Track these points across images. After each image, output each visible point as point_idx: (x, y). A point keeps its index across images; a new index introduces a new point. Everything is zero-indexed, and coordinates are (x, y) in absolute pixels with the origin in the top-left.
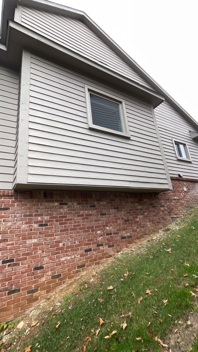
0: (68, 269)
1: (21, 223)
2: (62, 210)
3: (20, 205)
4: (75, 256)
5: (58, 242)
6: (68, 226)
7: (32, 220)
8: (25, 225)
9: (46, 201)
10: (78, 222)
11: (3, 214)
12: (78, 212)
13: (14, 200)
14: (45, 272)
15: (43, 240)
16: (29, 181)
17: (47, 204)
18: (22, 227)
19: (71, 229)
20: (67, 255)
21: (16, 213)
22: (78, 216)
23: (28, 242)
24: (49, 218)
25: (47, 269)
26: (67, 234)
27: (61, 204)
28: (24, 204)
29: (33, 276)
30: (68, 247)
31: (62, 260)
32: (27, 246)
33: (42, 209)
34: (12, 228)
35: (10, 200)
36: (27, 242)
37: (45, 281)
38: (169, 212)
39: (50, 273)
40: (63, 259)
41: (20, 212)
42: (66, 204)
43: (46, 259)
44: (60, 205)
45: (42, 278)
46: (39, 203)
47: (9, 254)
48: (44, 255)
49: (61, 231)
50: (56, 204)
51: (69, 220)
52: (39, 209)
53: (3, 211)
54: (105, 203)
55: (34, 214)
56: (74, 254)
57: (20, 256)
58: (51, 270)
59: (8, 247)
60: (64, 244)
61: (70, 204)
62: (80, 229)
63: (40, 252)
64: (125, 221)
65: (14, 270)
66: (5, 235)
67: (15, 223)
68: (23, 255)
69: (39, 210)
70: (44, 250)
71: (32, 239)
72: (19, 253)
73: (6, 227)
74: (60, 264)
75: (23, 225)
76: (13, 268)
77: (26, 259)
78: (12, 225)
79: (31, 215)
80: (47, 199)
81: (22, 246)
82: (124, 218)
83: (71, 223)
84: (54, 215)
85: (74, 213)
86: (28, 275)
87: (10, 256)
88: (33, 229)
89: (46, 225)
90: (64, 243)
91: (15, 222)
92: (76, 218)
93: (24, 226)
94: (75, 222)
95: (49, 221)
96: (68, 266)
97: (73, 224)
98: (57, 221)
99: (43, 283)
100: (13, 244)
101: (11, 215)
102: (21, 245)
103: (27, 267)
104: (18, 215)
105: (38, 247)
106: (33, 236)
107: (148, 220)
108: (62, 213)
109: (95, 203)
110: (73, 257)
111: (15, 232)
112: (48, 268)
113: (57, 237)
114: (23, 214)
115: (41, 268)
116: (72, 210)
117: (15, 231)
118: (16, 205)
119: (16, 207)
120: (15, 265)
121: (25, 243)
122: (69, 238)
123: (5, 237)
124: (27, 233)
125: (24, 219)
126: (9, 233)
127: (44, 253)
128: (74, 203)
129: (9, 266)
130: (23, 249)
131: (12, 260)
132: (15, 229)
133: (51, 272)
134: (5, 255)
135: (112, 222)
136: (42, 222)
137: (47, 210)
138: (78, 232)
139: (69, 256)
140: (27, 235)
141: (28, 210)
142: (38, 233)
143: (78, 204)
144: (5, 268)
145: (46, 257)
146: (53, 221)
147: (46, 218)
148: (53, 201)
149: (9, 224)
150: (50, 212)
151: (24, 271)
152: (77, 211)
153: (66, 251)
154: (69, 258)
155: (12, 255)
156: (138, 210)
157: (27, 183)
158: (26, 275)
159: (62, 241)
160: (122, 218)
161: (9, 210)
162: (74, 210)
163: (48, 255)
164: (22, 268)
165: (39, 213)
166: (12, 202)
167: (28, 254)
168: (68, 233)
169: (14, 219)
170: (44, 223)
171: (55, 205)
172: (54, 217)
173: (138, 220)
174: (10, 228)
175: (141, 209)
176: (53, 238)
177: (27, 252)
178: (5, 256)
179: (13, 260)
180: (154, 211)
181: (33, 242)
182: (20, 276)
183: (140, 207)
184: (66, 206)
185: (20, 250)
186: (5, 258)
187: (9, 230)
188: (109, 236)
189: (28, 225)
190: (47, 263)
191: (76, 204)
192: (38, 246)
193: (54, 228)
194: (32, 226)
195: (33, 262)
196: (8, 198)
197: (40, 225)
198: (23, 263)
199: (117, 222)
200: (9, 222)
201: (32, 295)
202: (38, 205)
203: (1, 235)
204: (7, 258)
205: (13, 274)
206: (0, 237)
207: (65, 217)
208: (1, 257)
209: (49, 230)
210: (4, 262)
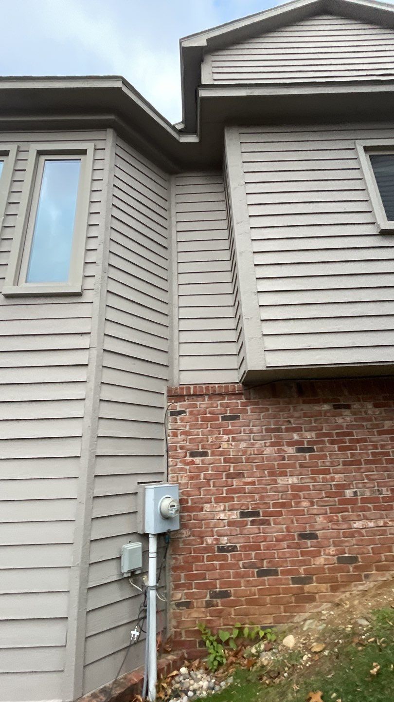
0: (372, 548)
1: (263, 444)
2: (340, 420)
3: (258, 411)
4: (385, 523)
5: (342, 487)
6: (360, 454)
7: (282, 439)
8: (271, 448)
9: (304, 402)
10: (383, 447)
11: (230, 428)
12: (377, 425)
13: (244, 401)
14: (320, 546)
15: (308, 480)
16: (269, 363)
17: (306, 407)
18: (265, 453)
19: (368, 462)
20: (366, 518)
21: (251, 425)
22: (381, 433)
23: (281, 481)
24: (314, 436)
25: (326, 542)
26: (358, 470)
28: (263, 408)
29: (299, 551)
30: (365, 500)
31: (355, 526)
32: (280, 489)
33: (298, 418)
34: (248, 453)
35: (239, 401)
36: (279, 481)
37: (325, 565)
39: (332, 550)
40: (357, 525)
41: (257, 422)
42: (348, 407)
43: (320, 519)
44: (335, 408)
45: (317, 559)
46: (291, 406)
47: (249, 500)
48: (315, 512)
49: (345, 463)
50: (326, 407)
51: (359, 441)
52: (292, 417)
53: (230, 422)
55: (283, 427)
56: (382, 518)
57: (269, 508)
58: (335, 545)
59: (247, 487)
60: (355, 493)
61: (356, 406)
63: (305, 504)
65: (263, 533)
66: (238, 466)
67: (253, 444)
68: (275, 505)
69: (292, 420)
70: (315, 500)
71: (287, 476)
72: (267, 500)
73: (238, 451)
74: (352, 535)
76: (259, 529)
77: (280, 514)
78: (248, 446)
79: (278, 430)
80: (305, 398)
81: (271, 488)
83: (366, 448)
84: (324, 431)
85: (369, 426)
86: (289, 547)
87: (252, 504)
88: (286, 457)
89: (311, 450)
90: (354, 490)
91: (252, 441)
92: (376, 438)
93: (268, 451)
94: (375, 447)
95: (316, 443)
96: (372, 542)
97: (371, 451)
98: (332, 442)
99: (321, 569)
100: (253, 483)
101: (244, 429)
102: (268, 487)
103: (285, 530)
104: (255, 429)
105: (301, 493)
106: (288, 470)
108: (341, 427)
110: (381, 523)
111: (255, 461)
112: (327, 539)
113: (337, 476)
114: (264, 427)
115: (312, 536)
116: (363, 419)
117: (255, 458)
118: (249, 411)
119: (249, 414)
120: (263, 522)
121: (276, 482)
122: (366, 481)
123: (239, 468)
124: (276, 463)
125: (267, 438)
126: (246, 463)
127: (315, 507)
128: (365, 403)
129: (253, 523)
130: (274, 495)
131: (255, 514)
132: (254, 454)
133: (334, 549)
134: (243, 502)
136: (302, 443)
137: (307, 419)
138: (386, 470)
139: (371, 520)
140: (276, 467)
141: (272, 420)
142: (298, 466)
143: (376, 406)
144: (246, 525)
145: (320, 516)
146: (323, 442)
147: (309, 436)
148: (317, 402)
149: (243, 445)
150: (315, 423)
151: (281, 537)
152: (375, 422)
153: (363, 509)
154: (371, 524)
155: (255, 504)
157: (265, 369)
158: (286, 546)
159: (349, 485)
161: (239, 420)
162: (370, 420)
163: (323, 511)
164: (276, 530)
165: (294, 426)
166: (243, 404)
167: (283, 505)
168: (362, 470)
169: (250, 436)
170: (306, 446)
171: (323, 409)
172: (326, 435)
174: (245, 453)
176: (328, 477)
177: (281, 501)
178: (243, 504)
179: (257, 514)
181: (290, 482)
182: (275, 545)
184: (347, 412)
185: (268, 496)
186: (244, 507)
187: (244, 457)
189: (276, 448)
190: (323, 529)
191: (370, 407)
192: (300, 491)
193: (328, 458)
194: (284, 451)
195: (295, 522)
196: (233, 397)
197: (299, 450)
198: (277, 520)
200: (242, 442)
201: (302, 589)
202: (289, 410)
203: (232, 465)
204: (248, 509)
205: (262, 540)
206: (232, 469)
207: (350, 434)
208: (238, 504)
209: (318, 460)
210: (243, 515)
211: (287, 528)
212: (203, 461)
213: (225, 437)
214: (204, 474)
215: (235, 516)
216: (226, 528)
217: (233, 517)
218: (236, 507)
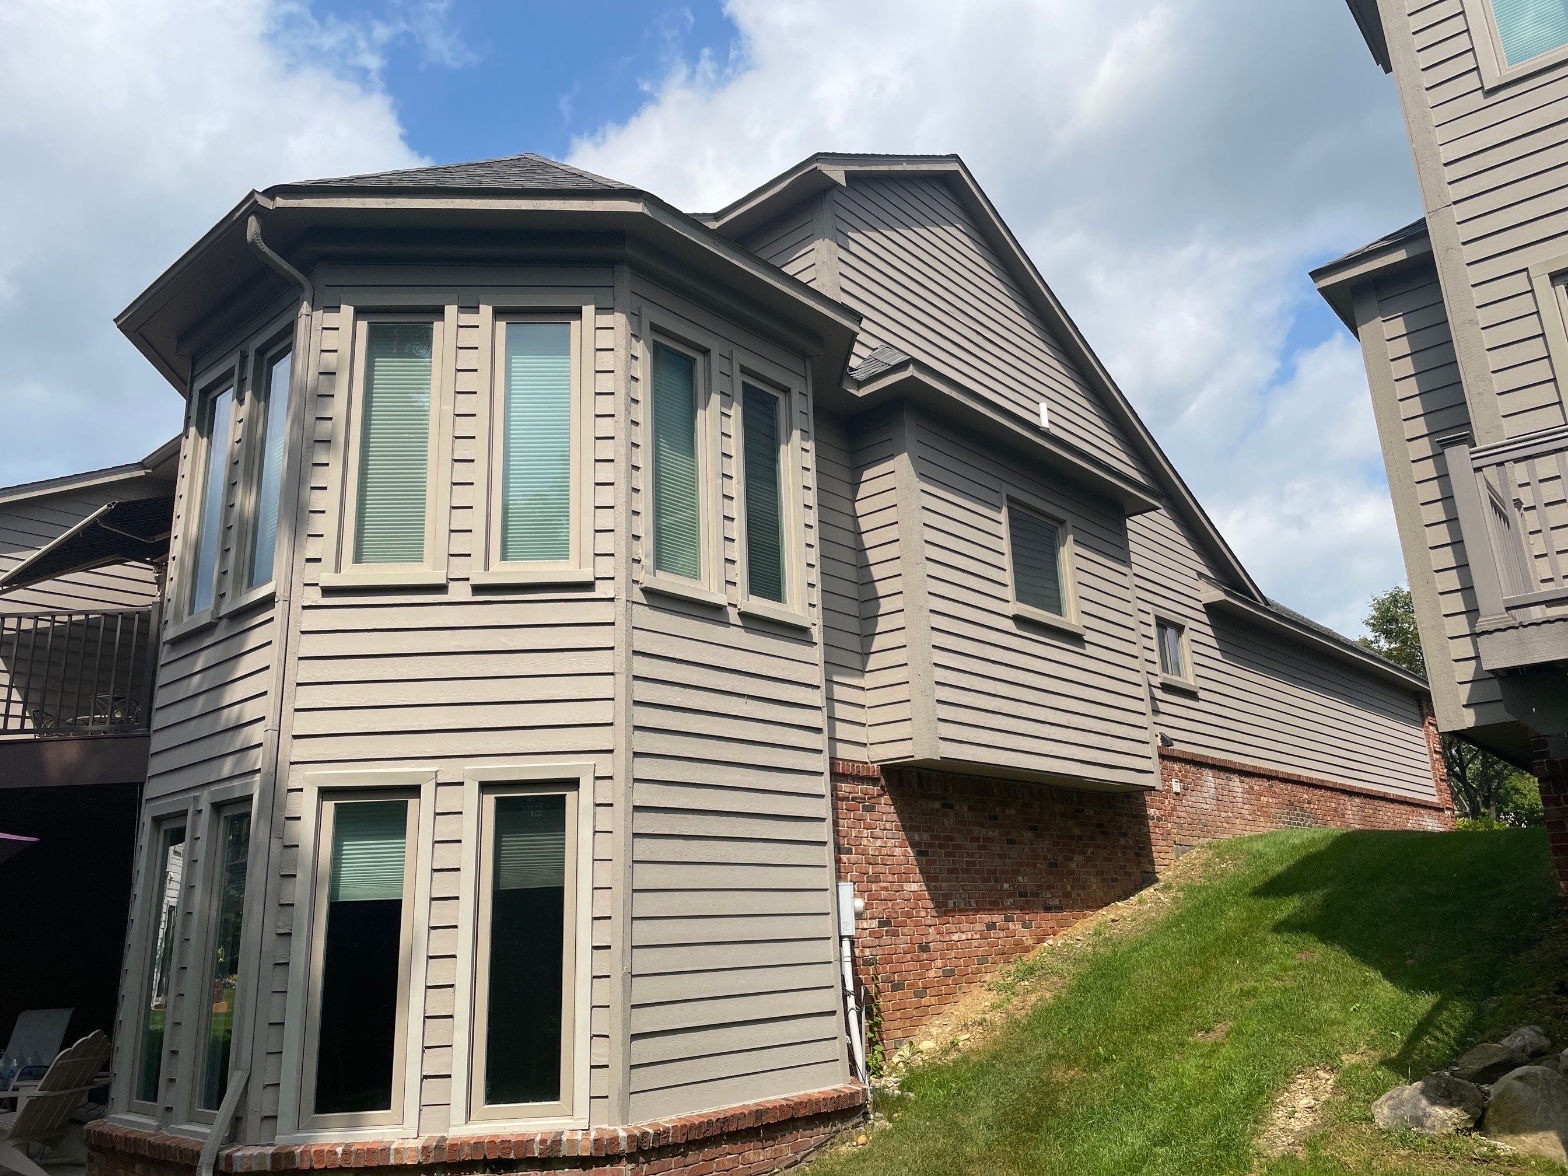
0: (963, 961)
1: (894, 844)
2: (946, 822)
4: (972, 936)
5: (947, 897)
6: (958, 861)
7: (907, 839)
8: (900, 849)
9: (922, 797)
10: (973, 854)
11: (869, 821)
12: (970, 830)
13: (881, 789)
14: (932, 959)
15: (924, 888)
17: (924, 803)
18: (895, 854)
20: (960, 930)
21: (885, 820)
22: (972, 840)
23: (907, 888)
24: (929, 838)
25: (935, 954)
26: (957, 880)
27: (944, 806)
29: (918, 964)
30: (961, 912)
32: (907, 897)
33: (920, 815)
34: (883, 852)
35: (875, 788)
37: (935, 977)
38: (1136, 854)
40: (955, 937)
41: (889, 817)
42: (951, 807)
43: (932, 931)
45: (930, 972)
46: (913, 800)
47: (884, 908)
48: (929, 923)
49: (950, 871)
50: (937, 805)
51: (959, 847)
52: (914, 813)
53: (868, 814)
54: (1013, 812)
55: (908, 825)
56: (970, 931)
57: (898, 917)
58: (941, 958)
59: (883, 892)
60: (955, 903)
61: (957, 807)
62: (977, 872)
63: (922, 913)
64: (1051, 865)
65: (894, 945)
66: (876, 867)
67: (886, 843)
68: (902, 914)
69: (913, 817)
70: (929, 910)
71: (910, 881)
72: (897, 909)
73: (876, 850)
74: (952, 948)
75: (898, 849)
76: (892, 940)
77: (906, 924)
78: (883, 845)
79: (904, 828)
80: (923, 792)
81: (899, 895)
82: (1049, 857)
83: (962, 855)
84: (936, 833)
85: (964, 831)
86: (912, 960)
87: (886, 912)
88: (910, 860)
89: (926, 854)
90: (954, 901)
91: (885, 839)
92: (969, 845)
93: (898, 852)
94: (968, 855)
96: (964, 955)
97: (965, 859)
98: (941, 847)
99: (932, 983)
100: (886, 889)
101: (879, 825)
103: (909, 942)
104: (887, 825)
105: (919, 902)
106: (911, 876)
107: (1092, 870)
108: (946, 830)
109: (998, 809)
110: (969, 936)
111: (888, 863)
112: (936, 951)
113: (944, 884)
114: (894, 824)
115: (927, 948)
116: (961, 823)
117: (888, 860)
118: (883, 802)
119: (883, 805)
120: (895, 934)
121: (903, 888)
122: (961, 891)
123: (876, 870)
124: (903, 867)
125: (896, 836)
126: (881, 864)
127: (929, 917)
128: (963, 806)
129: (887, 933)
130: (901, 903)
131: (889, 923)
132: (888, 855)
133: (940, 962)
134: (880, 909)
135: (1028, 865)
136: (920, 845)
137: (925, 817)
138: (974, 881)
139: (963, 932)
140: (903, 871)
142: (918, 872)
143: (970, 809)
144: (883, 935)
145: (932, 928)
146: (934, 846)
147: (926, 837)
148: (931, 799)
149: (879, 843)
150: (929, 823)
151: (906, 950)
152: (969, 827)
153: (959, 921)
154: (964, 937)
155: (889, 912)
156: (1072, 837)
158: (910, 959)
159: (951, 895)
160: (1045, 858)
161: (876, 812)
162: (966, 824)
163: (934, 922)
164: (903, 941)
165: (914, 824)
166: (879, 793)
167: (908, 915)
168: (960, 880)
169: (884, 833)
170: (923, 848)
171: (936, 807)
172: (938, 838)
173: (1073, 866)
174: (880, 852)
175: (1080, 838)
177: (906, 909)
178: (880, 912)
180: (1105, 847)
182: (902, 958)
183: (1077, 831)
184: (951, 814)
185: (897, 904)
186: (880, 916)
187: (879, 857)
188: (1024, 899)
189: (903, 849)
190: (934, 941)
191: (966, 810)
193: (938, 864)
194: (908, 853)
195: (916, 933)
196: (872, 783)
197: (920, 853)
198: (904, 931)
199: (1034, 865)
201: (920, 1003)
202: (912, 805)
203: (871, 866)
204: (883, 918)
205: (893, 952)
206: (871, 870)
207: (952, 839)
208: (876, 912)
209: (931, 865)
210: (881, 924)
211: (911, 939)
212: (848, 859)
213: (866, 831)
214: (851, 875)
215: (875, 924)
216: (868, 938)
217: (873, 926)
218: (876, 915)
